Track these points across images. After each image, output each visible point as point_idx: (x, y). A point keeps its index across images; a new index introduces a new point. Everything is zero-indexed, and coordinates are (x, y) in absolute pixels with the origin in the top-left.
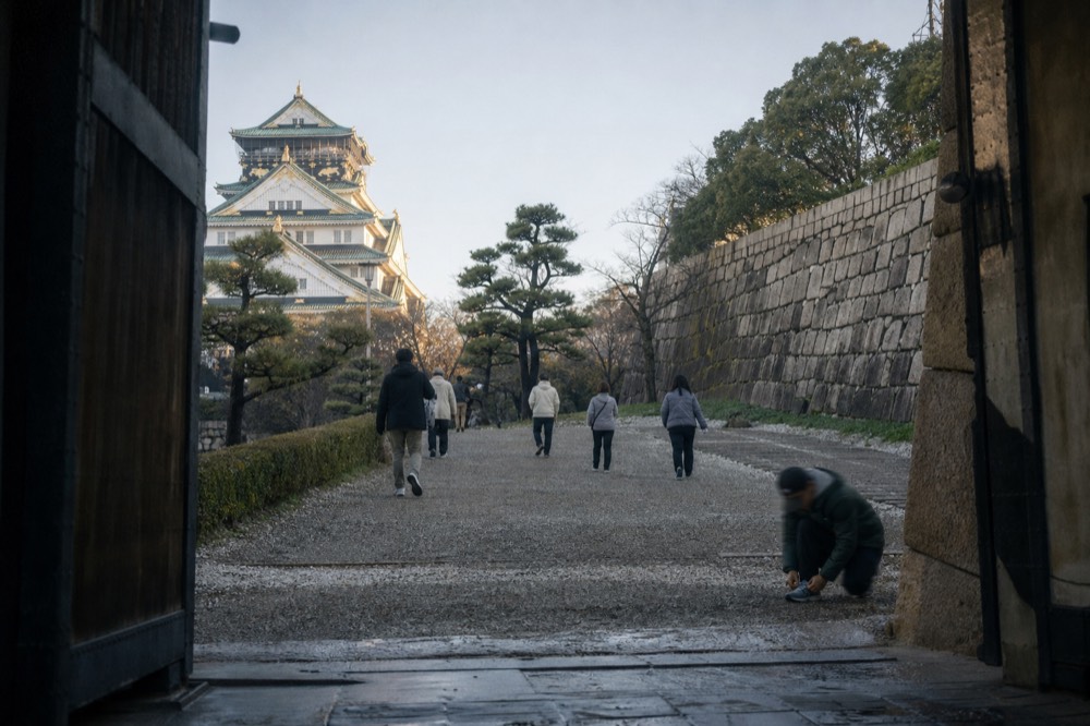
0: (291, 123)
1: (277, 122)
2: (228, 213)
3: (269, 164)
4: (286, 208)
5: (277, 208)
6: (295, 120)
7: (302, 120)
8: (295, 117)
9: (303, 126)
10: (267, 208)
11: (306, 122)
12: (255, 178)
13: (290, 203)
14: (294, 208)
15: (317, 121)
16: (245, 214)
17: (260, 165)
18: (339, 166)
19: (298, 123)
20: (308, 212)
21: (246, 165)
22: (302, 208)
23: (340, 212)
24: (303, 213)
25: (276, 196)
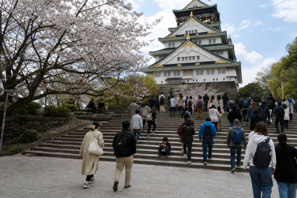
0: (193, 7)
1: (188, 7)
2: (172, 36)
4: (191, 33)
8: (194, 5)
9: (197, 7)
10: (185, 34)
12: (181, 25)
13: (193, 31)
14: (195, 33)
15: (202, 5)
16: (177, 36)
17: (183, 21)
18: (210, 19)
19: (195, 7)
20: (200, 34)
21: (178, 22)
22: (198, 32)
23: (211, 32)
24: (198, 34)
25: (188, 29)
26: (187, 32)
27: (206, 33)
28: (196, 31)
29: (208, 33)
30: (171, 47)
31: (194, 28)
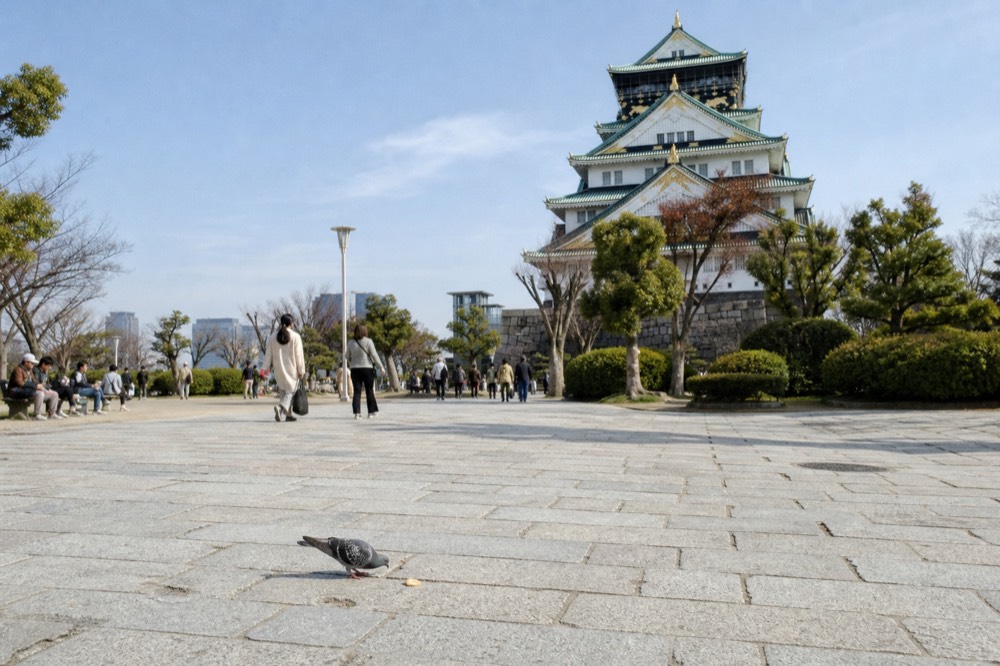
0: (670, 56)
1: (656, 56)
2: (613, 151)
3: (651, 101)
4: (675, 140)
5: (665, 141)
6: (674, 53)
7: (682, 52)
8: (674, 50)
9: (683, 58)
10: (655, 142)
11: (686, 54)
12: (635, 115)
13: (680, 134)
14: (686, 140)
15: (700, 51)
16: (631, 150)
17: (641, 102)
18: (727, 95)
19: (678, 55)
20: (703, 143)
21: (625, 104)
22: (696, 139)
23: (741, 139)
24: (696, 144)
25: (665, 128)
26: (660, 136)
27: (722, 142)
28: (691, 133)
29: (729, 141)
30: (613, 184)
31: (684, 126)
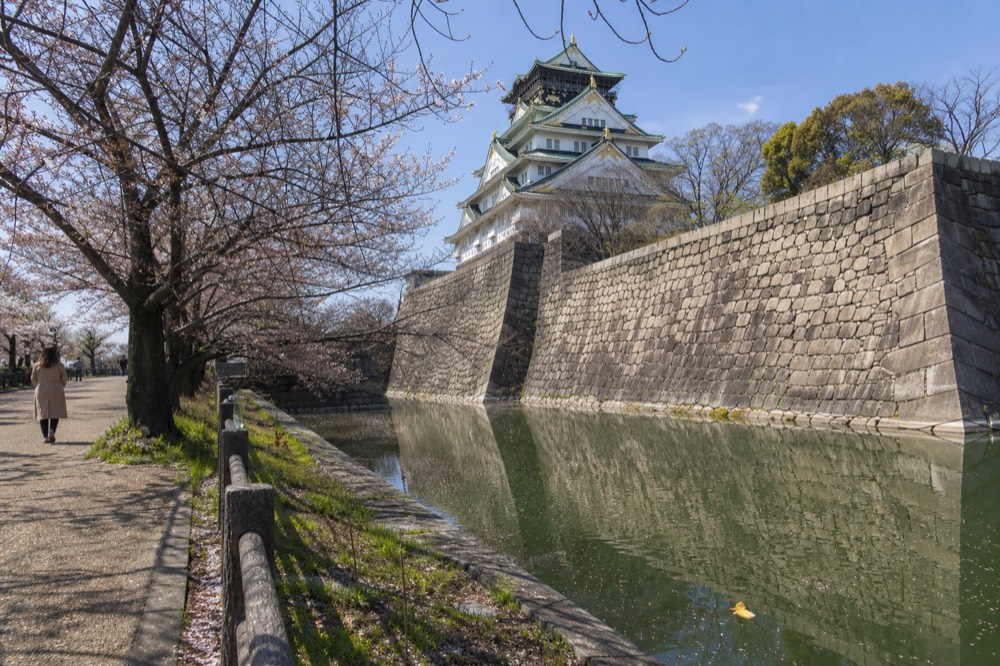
0: (569, 63)
1: (559, 61)
3: (560, 94)
4: (593, 125)
5: (587, 124)
7: (575, 62)
8: (571, 59)
9: (577, 67)
10: (581, 123)
11: (579, 64)
16: (566, 125)
17: (553, 93)
19: (573, 65)
21: (543, 91)
23: (632, 132)
25: (588, 115)
27: (622, 132)
29: (626, 132)
30: (553, 148)
31: (600, 117)
